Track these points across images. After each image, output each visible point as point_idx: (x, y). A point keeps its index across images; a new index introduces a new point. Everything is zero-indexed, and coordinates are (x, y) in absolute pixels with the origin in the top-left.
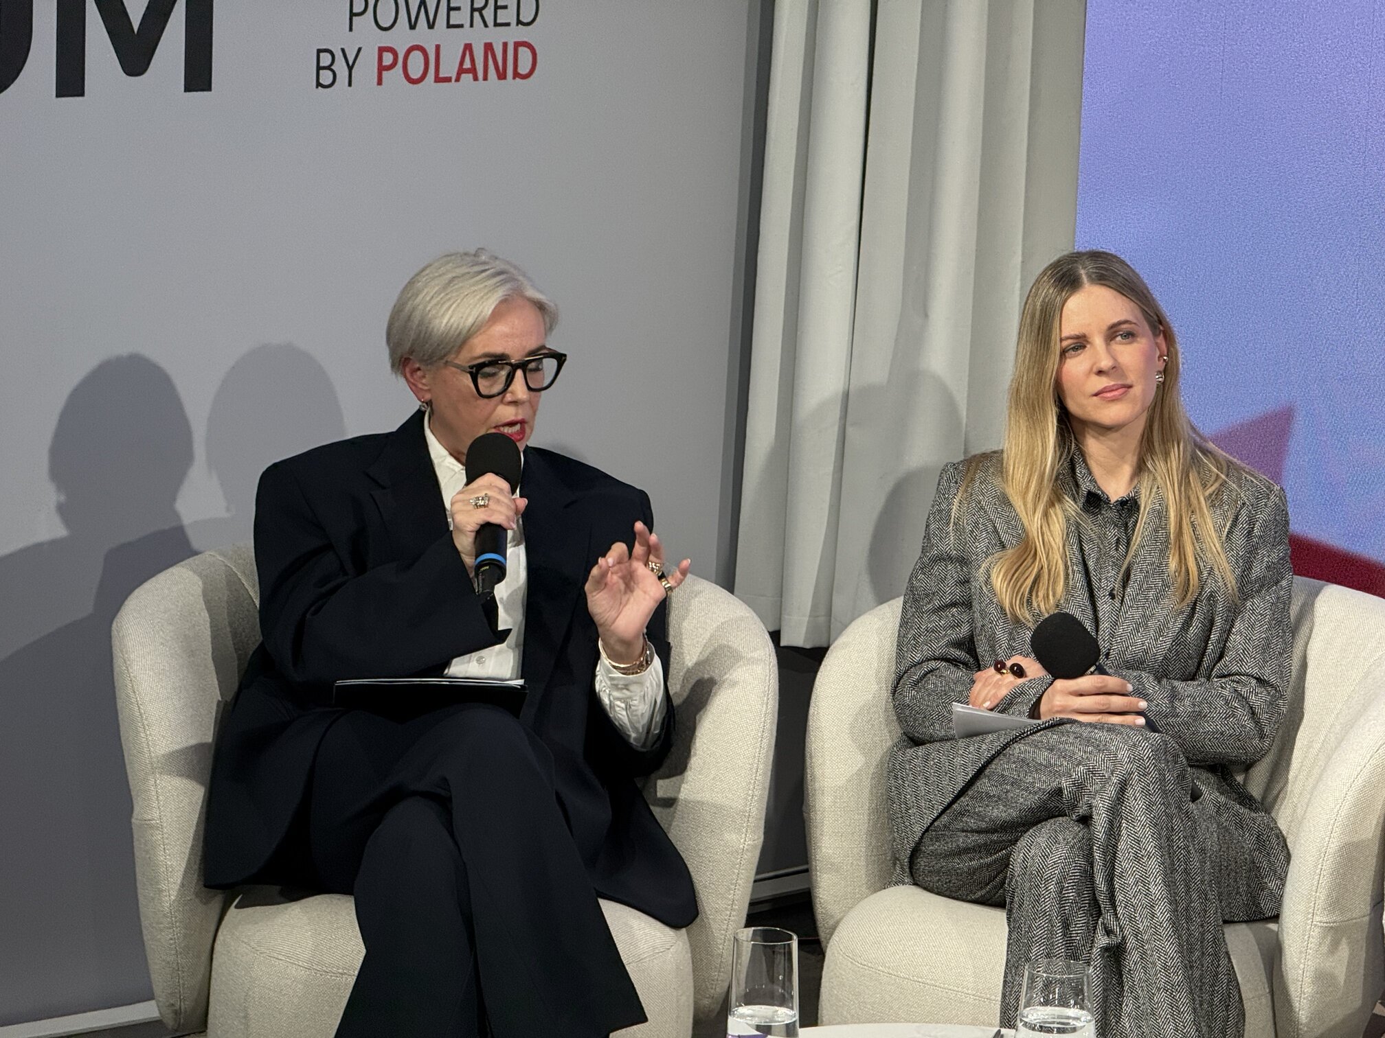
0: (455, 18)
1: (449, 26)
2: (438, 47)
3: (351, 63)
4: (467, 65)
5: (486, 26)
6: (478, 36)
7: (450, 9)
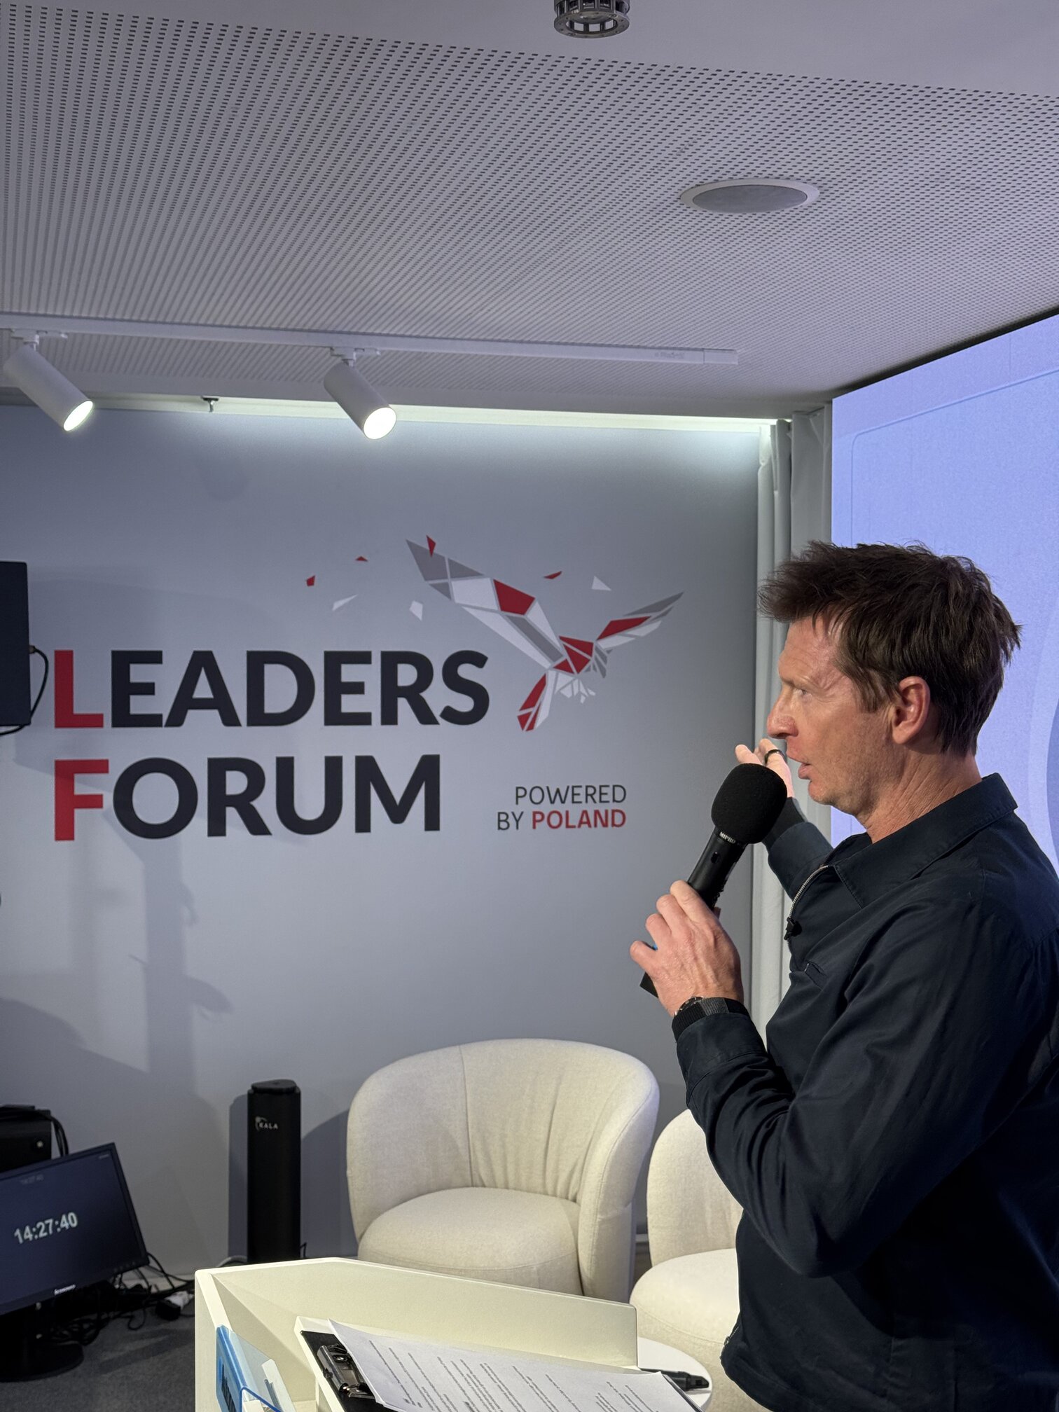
0: (576, 799)
1: (573, 802)
2: (567, 813)
3: (517, 817)
4: (585, 820)
5: (595, 802)
6: (591, 808)
7: (573, 794)
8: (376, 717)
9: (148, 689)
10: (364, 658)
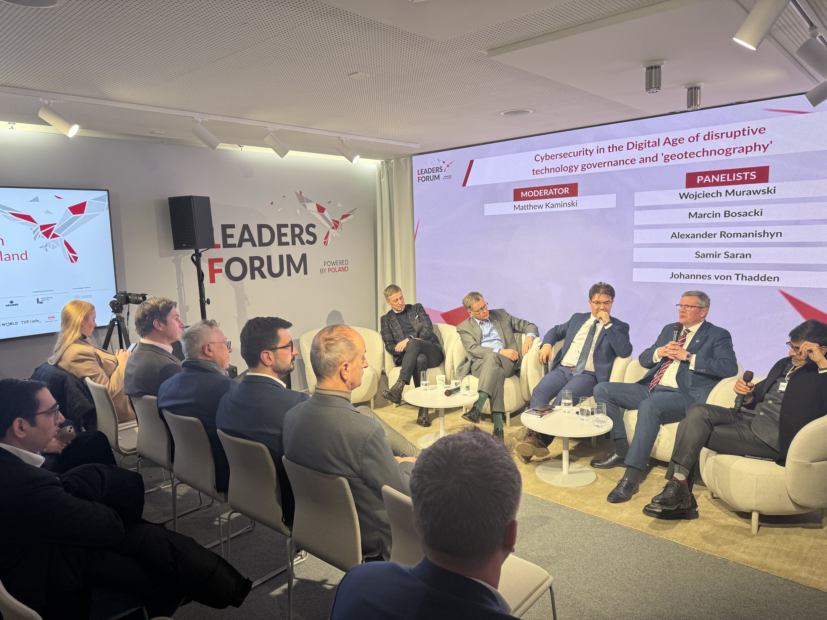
1: (337, 265)
2: (336, 268)
3: (325, 270)
4: (339, 270)
5: (341, 265)
8: (291, 243)
9: (232, 236)
10: (286, 226)
